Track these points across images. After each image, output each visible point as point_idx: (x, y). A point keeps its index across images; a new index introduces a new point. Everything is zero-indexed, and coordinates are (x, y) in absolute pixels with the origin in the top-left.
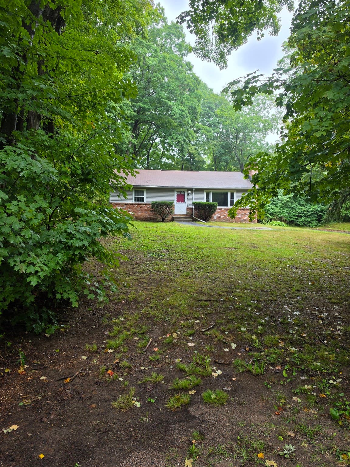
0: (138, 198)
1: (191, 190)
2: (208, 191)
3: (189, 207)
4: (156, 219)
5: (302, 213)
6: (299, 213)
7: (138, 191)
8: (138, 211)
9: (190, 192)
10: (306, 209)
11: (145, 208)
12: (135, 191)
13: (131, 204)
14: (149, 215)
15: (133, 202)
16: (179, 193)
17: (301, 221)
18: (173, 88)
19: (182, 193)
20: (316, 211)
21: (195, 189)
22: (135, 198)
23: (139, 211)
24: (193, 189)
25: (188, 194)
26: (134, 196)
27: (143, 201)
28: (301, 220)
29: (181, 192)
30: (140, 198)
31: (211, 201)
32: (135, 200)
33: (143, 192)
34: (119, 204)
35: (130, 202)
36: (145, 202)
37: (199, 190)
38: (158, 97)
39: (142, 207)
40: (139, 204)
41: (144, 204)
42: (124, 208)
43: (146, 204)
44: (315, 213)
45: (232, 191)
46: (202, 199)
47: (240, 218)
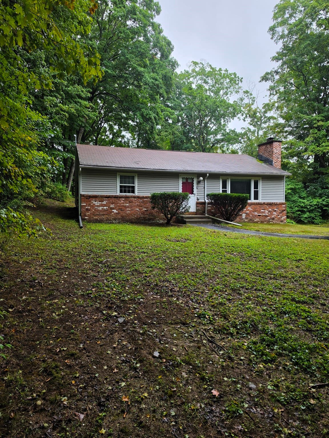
0: (125, 187)
1: (203, 175)
2: (225, 178)
3: (200, 201)
4: (153, 219)
5: (305, 208)
6: (302, 207)
7: (125, 177)
8: (126, 207)
9: (201, 178)
10: (308, 203)
11: (136, 202)
12: (121, 177)
13: (116, 197)
14: (143, 213)
15: (118, 193)
16: (185, 181)
17: (306, 218)
18: (144, 49)
19: (189, 181)
20: (320, 205)
21: (209, 174)
22: (121, 187)
23: (128, 207)
24: (206, 174)
25: (199, 182)
26: (119, 185)
27: (133, 192)
28: (306, 216)
29: (187, 179)
30: (129, 187)
31: (229, 192)
32: (121, 191)
33: (133, 178)
34: (95, 197)
35: (114, 194)
36: (137, 194)
37: (214, 176)
38: (125, 60)
39: (132, 202)
40: (126, 197)
41: (134, 197)
42: (104, 203)
43: (138, 197)
44: (318, 208)
45: (257, 178)
46: (217, 188)
47: (266, 216)
